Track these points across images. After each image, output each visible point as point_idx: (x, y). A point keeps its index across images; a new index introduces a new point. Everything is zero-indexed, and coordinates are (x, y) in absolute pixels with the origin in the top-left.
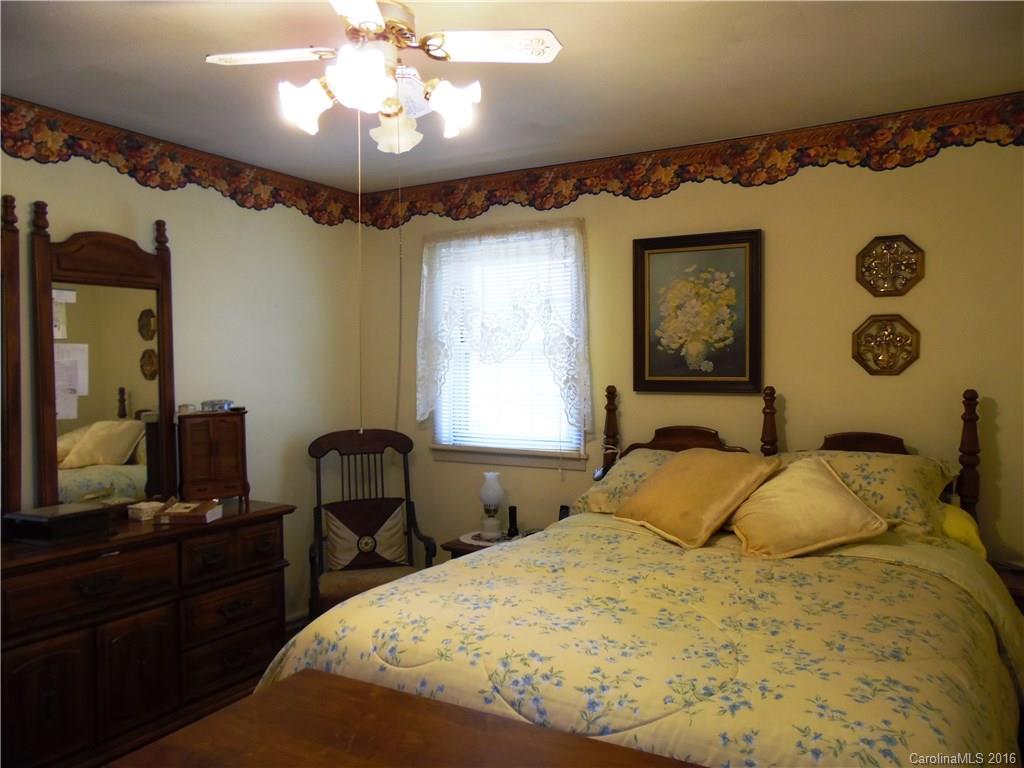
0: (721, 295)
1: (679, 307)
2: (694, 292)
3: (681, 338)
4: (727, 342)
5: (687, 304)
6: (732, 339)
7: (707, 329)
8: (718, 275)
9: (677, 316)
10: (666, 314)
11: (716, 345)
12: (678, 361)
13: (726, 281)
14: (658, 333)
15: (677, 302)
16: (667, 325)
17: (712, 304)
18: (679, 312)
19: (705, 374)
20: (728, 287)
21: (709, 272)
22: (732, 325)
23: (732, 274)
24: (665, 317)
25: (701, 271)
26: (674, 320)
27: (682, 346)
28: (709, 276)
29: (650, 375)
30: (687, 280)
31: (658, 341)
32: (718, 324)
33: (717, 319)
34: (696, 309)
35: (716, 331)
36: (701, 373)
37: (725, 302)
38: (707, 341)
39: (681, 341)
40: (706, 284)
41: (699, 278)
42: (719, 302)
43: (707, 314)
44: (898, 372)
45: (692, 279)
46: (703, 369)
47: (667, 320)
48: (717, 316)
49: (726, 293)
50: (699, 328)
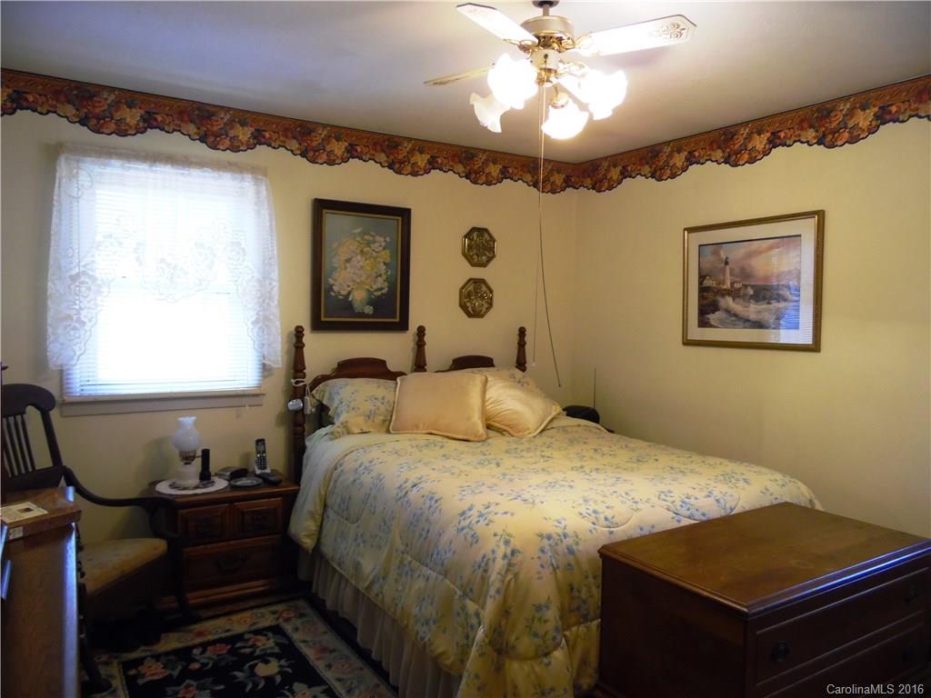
0: (380, 255)
1: (348, 261)
2: (359, 249)
3: (349, 286)
4: (383, 291)
5: (354, 259)
6: (386, 289)
7: (369, 281)
8: (378, 238)
9: (346, 268)
10: (337, 266)
11: (375, 293)
12: (347, 305)
13: (383, 244)
14: (331, 281)
15: (347, 256)
16: (338, 275)
17: (372, 260)
18: (348, 265)
19: (367, 316)
20: (384, 248)
21: (371, 235)
22: (387, 278)
23: (388, 239)
24: (336, 268)
25: (365, 234)
26: (343, 272)
27: (349, 293)
28: (371, 239)
29: (325, 317)
30: (354, 239)
31: (330, 288)
32: (377, 277)
33: (376, 273)
34: (361, 264)
35: (375, 282)
36: (363, 315)
37: (381, 260)
38: (368, 290)
39: (349, 289)
40: (368, 244)
41: (363, 238)
42: (378, 260)
43: (369, 268)
44: (482, 316)
45: (358, 239)
46: (366, 312)
47: (338, 270)
48: (375, 270)
49: (383, 253)
50: (363, 279)
